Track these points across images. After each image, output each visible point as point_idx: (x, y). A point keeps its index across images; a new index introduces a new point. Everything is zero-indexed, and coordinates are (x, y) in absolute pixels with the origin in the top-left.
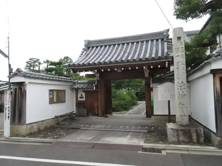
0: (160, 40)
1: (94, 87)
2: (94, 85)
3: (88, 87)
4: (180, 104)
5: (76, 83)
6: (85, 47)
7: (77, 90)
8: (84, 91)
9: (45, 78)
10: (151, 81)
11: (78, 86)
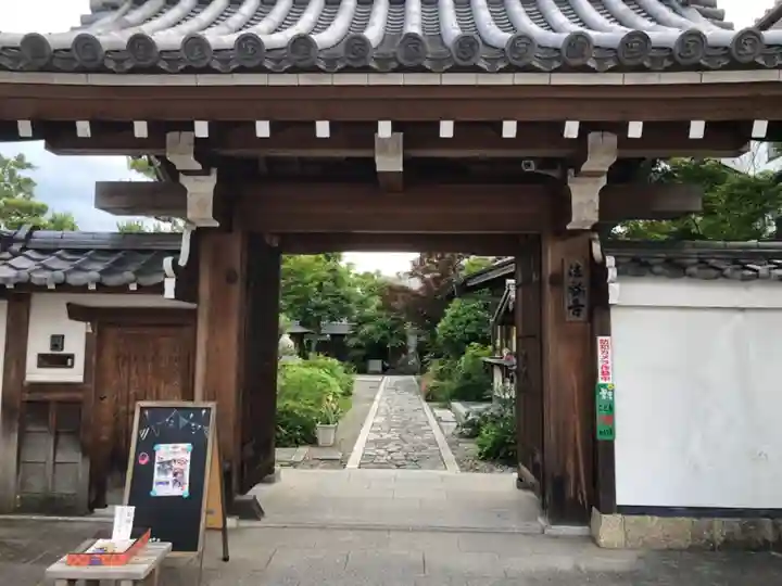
1: (170, 285)
2: (167, 262)
5: (16, 247)
8: (76, 313)
10: (611, 262)
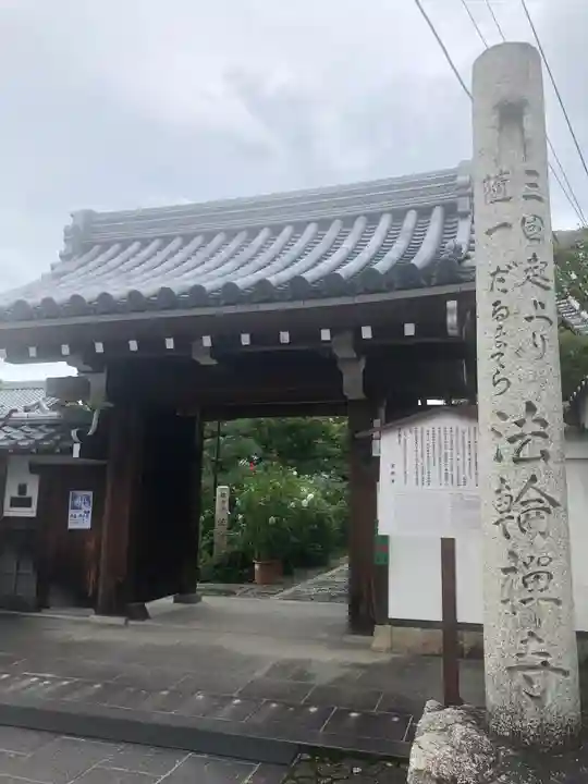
0: (436, 211)
2: (74, 432)
3: (50, 445)
4: (514, 570)
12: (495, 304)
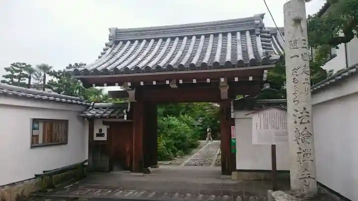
0: (248, 33)
1: (125, 116)
2: (125, 111)
3: (114, 115)
4: (300, 153)
5: (91, 108)
6: (110, 40)
7: (92, 120)
8: (105, 123)
9: (24, 94)
10: (232, 107)
11: (94, 112)
12: (294, 79)
